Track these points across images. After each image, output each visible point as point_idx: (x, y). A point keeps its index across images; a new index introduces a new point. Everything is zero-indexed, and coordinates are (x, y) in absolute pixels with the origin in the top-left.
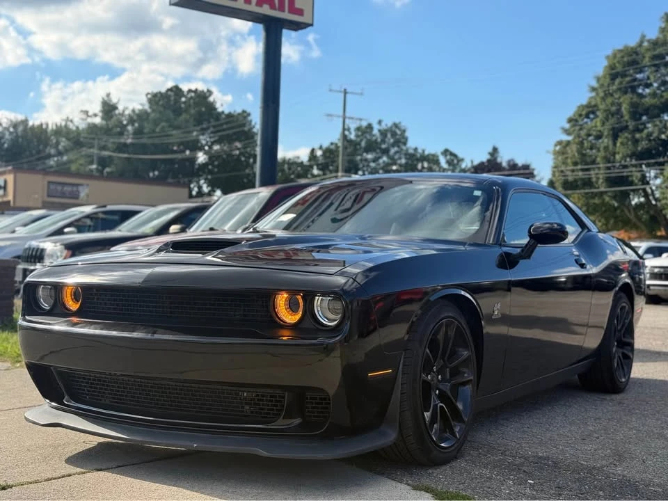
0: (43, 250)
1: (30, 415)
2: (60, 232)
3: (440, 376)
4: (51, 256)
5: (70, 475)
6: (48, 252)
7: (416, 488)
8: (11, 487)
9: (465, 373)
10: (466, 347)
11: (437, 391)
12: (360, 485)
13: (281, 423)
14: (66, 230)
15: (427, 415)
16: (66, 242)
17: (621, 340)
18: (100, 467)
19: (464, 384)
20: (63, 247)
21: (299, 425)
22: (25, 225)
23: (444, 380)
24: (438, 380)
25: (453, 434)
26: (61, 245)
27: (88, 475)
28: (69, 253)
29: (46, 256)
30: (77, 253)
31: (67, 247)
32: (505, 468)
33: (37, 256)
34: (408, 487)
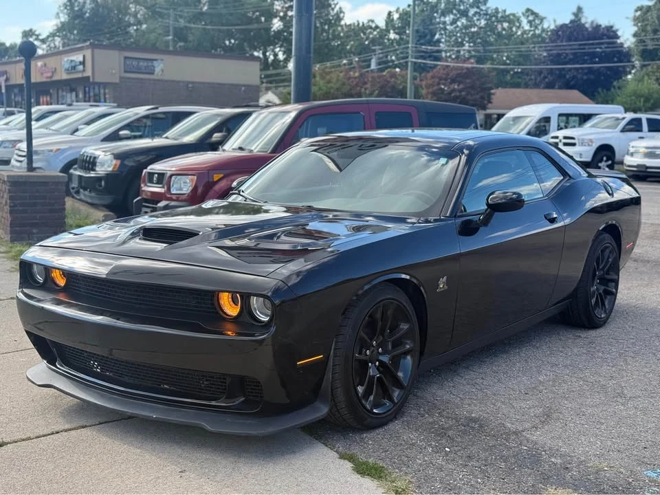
0: (95, 158)
2: (114, 137)
3: (380, 350)
4: (102, 165)
5: (57, 433)
6: (98, 161)
7: (342, 457)
8: (7, 444)
9: (406, 344)
11: (377, 363)
12: (294, 452)
13: (224, 402)
14: (121, 133)
15: (360, 389)
16: (116, 152)
17: (605, 278)
18: (85, 424)
19: (406, 353)
20: (112, 156)
22: (88, 123)
23: (385, 352)
25: (391, 399)
26: (112, 154)
28: (119, 162)
29: (97, 164)
30: (126, 162)
31: (117, 156)
32: (433, 433)
33: (90, 163)
34: (336, 455)
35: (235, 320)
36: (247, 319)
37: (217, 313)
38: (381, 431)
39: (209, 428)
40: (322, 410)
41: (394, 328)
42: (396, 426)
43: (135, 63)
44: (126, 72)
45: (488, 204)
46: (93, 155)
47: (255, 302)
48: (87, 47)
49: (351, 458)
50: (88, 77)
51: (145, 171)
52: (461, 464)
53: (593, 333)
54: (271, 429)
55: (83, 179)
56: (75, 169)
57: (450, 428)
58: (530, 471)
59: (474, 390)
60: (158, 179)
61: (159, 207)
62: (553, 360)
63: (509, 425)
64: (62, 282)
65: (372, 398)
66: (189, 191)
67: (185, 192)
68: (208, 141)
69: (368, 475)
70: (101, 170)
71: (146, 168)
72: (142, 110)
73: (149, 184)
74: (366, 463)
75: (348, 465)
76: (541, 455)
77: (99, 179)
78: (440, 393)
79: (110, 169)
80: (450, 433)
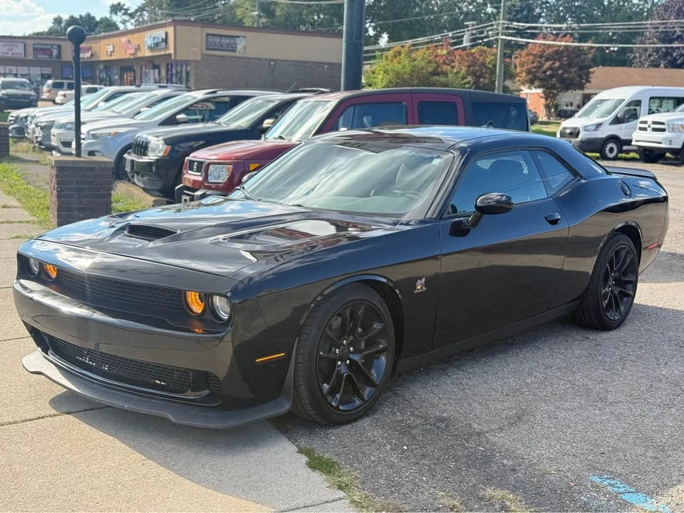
0: (147, 143)
1: (26, 360)
3: (351, 349)
4: (154, 150)
6: (150, 146)
9: (380, 343)
11: (348, 362)
12: (256, 445)
13: (190, 395)
14: (178, 117)
15: (326, 387)
16: (168, 137)
17: (620, 279)
19: (381, 352)
20: (163, 142)
21: (208, 395)
22: (151, 105)
23: (357, 351)
24: (350, 352)
25: (361, 397)
26: (164, 139)
27: (57, 418)
28: (170, 147)
29: (149, 149)
30: (176, 148)
31: (167, 142)
32: (398, 431)
33: (142, 148)
34: (295, 449)
35: (200, 317)
36: (209, 316)
37: (184, 310)
38: (348, 427)
39: (173, 419)
40: (285, 406)
41: (366, 328)
42: (365, 423)
43: (217, 40)
44: (207, 49)
45: (476, 207)
46: (145, 141)
47: (217, 301)
48: (170, 24)
49: (308, 453)
50: (170, 55)
51: (187, 158)
52: (413, 462)
54: (230, 424)
55: (135, 163)
56: (129, 153)
57: (416, 427)
58: (476, 471)
59: (456, 390)
60: (197, 167)
61: (197, 196)
62: (549, 362)
63: (476, 426)
64: (54, 275)
65: (338, 396)
66: (225, 180)
67: (220, 181)
68: (259, 127)
69: (319, 469)
70: (151, 157)
71: (188, 156)
72: (200, 95)
73: (190, 172)
74: (320, 459)
75: (304, 459)
76: (495, 456)
77: (150, 164)
78: (421, 392)
79: (161, 154)
80: (414, 431)
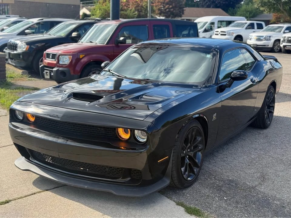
0: (16, 44)
1: (17, 163)
2: (23, 33)
3: (189, 150)
4: (20, 47)
5: (35, 194)
6: (18, 45)
7: (178, 204)
8: (10, 201)
9: (199, 146)
10: (201, 135)
11: (188, 157)
14: (26, 31)
15: (183, 169)
16: (26, 41)
17: (269, 105)
18: (47, 188)
19: (199, 151)
20: (25, 44)
23: (191, 151)
24: (188, 152)
25: (194, 173)
27: (42, 193)
28: (29, 46)
29: (18, 47)
30: (32, 46)
31: (28, 44)
32: (215, 189)
33: (14, 47)
34: (174, 203)
35: (127, 141)
37: (117, 137)
39: (114, 193)
40: (167, 182)
42: (196, 185)
45: (232, 77)
46: (14, 43)
47: (137, 133)
49: (182, 205)
51: (45, 52)
52: (235, 206)
53: (265, 131)
55: (11, 54)
56: (6, 49)
57: (222, 186)
58: (267, 209)
59: (225, 164)
60: (52, 56)
61: (54, 70)
62: (253, 146)
63: (248, 183)
65: (187, 173)
66: (68, 63)
67: (66, 63)
68: (70, 36)
69: (194, 214)
70: (19, 51)
71: (45, 51)
72: (35, 20)
73: (47, 59)
74: (190, 208)
75: (182, 209)
76: (269, 199)
77: (19, 55)
78: (210, 166)
79: (24, 50)
80: (223, 189)
